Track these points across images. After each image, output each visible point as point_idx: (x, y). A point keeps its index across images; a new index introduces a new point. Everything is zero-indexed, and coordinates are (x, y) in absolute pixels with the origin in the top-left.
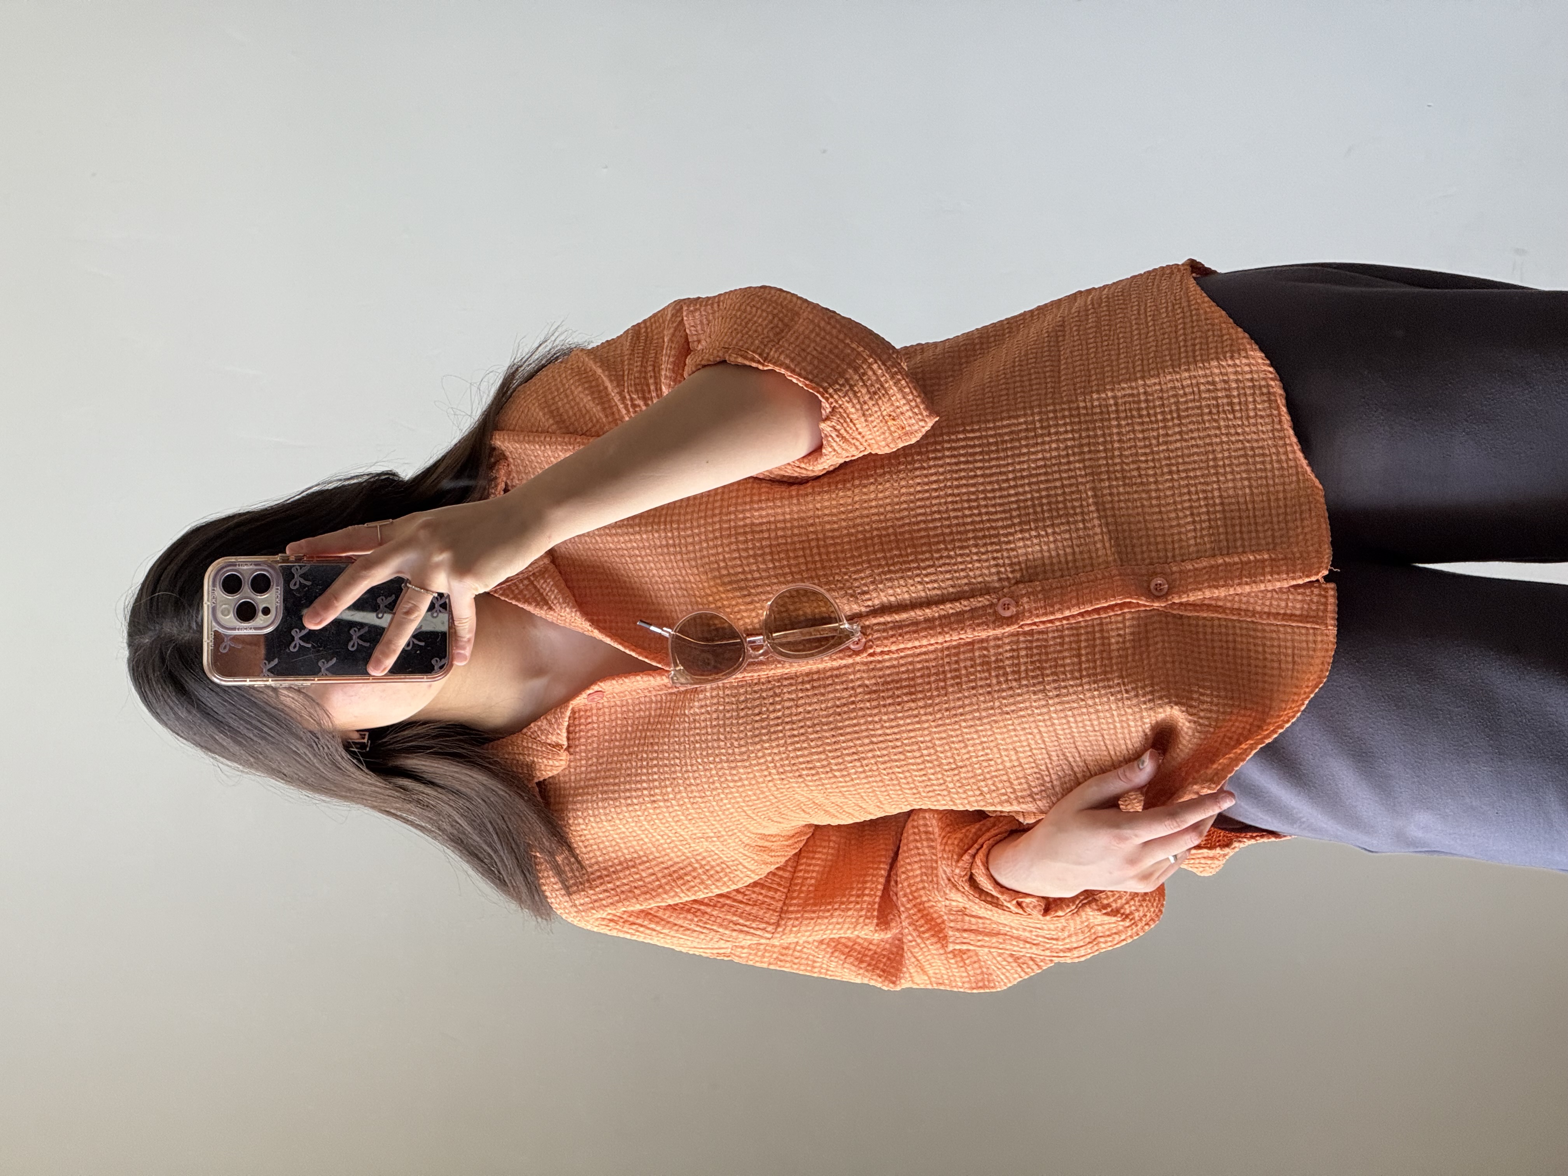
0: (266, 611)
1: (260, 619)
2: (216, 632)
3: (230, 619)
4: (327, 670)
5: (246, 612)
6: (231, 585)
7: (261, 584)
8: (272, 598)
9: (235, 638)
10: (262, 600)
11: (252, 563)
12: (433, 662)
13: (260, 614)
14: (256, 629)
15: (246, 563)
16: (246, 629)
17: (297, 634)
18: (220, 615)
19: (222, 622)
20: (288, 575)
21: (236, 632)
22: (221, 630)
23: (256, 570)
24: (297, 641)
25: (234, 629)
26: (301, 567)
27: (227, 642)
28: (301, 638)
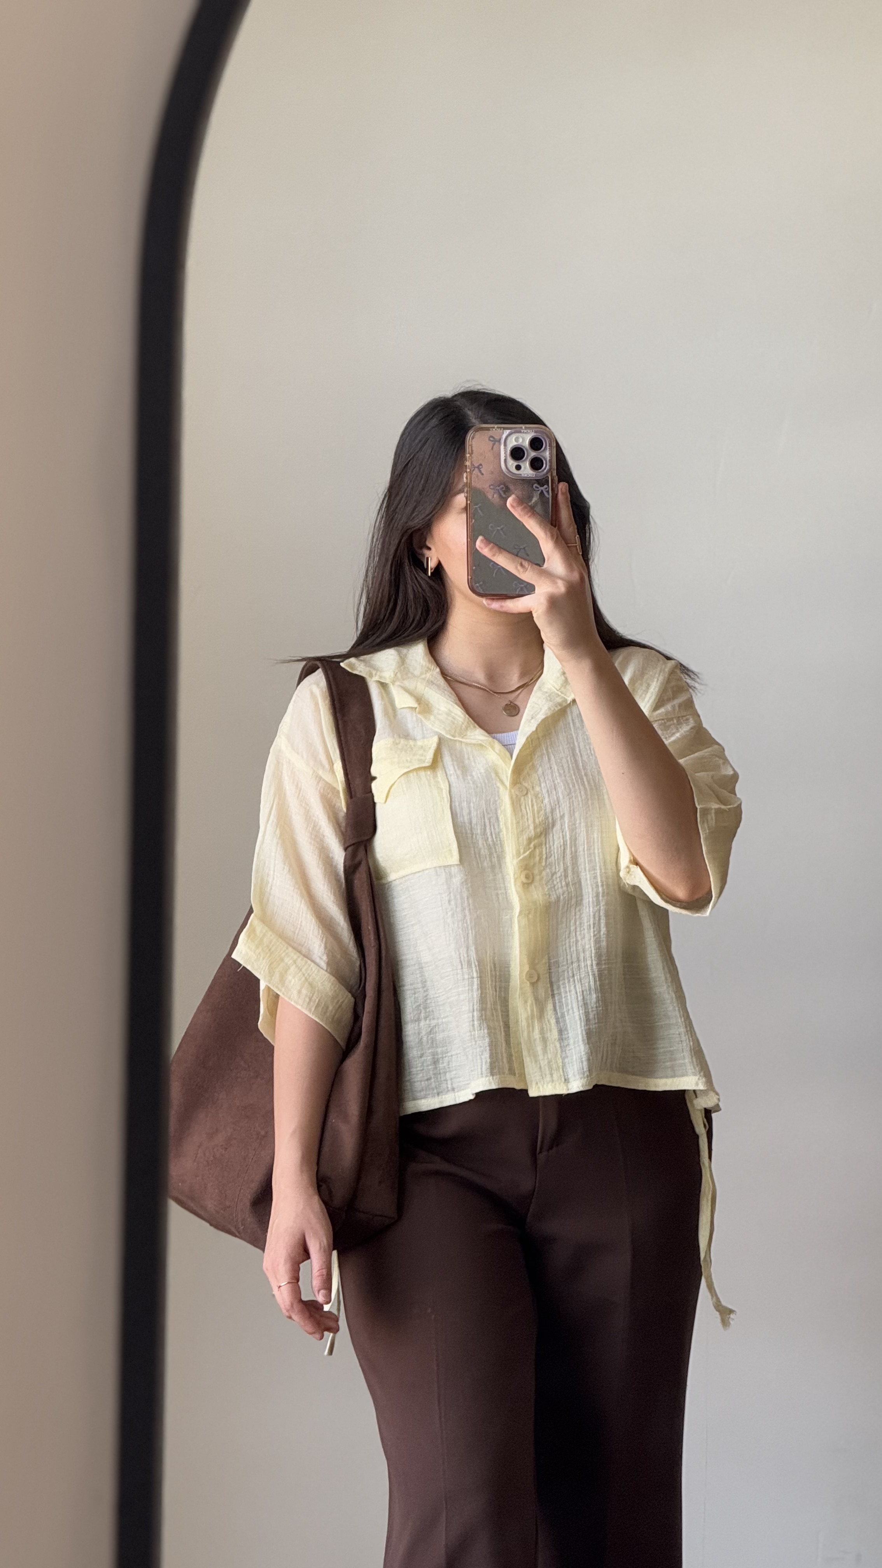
0: (518, 468)
1: (512, 464)
3: (512, 443)
5: (517, 453)
6: (536, 444)
7: (536, 464)
8: (526, 471)
10: (525, 465)
13: (515, 464)
14: (505, 461)
15: (551, 454)
16: (505, 454)
18: (515, 435)
19: (509, 438)
20: (542, 482)
21: (502, 447)
22: (505, 436)
23: (546, 460)
25: (505, 445)
26: (548, 492)
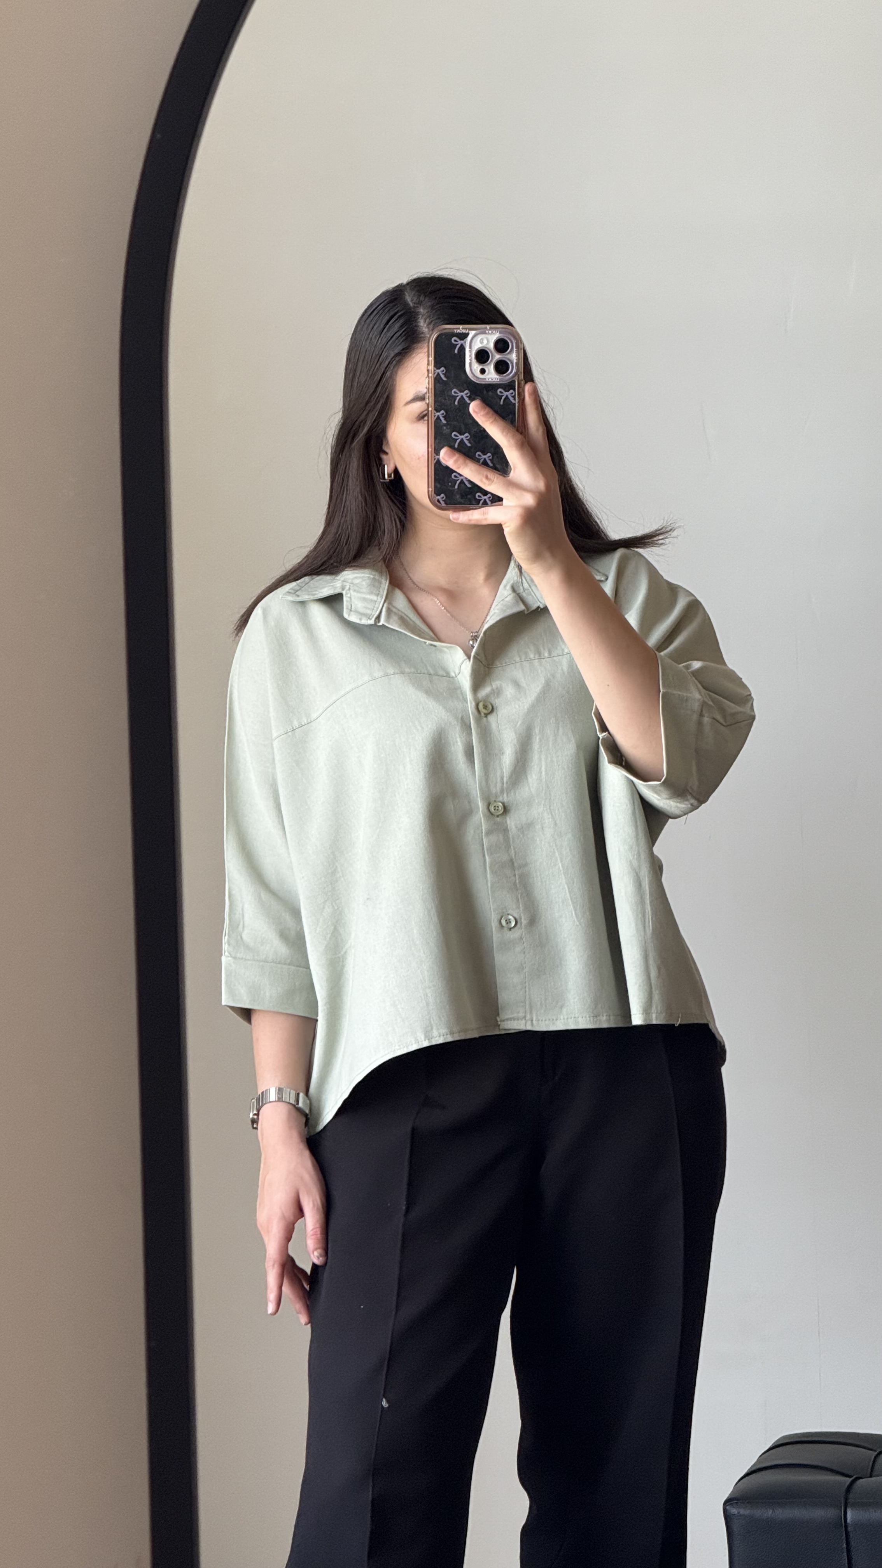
0: (483, 371)
1: (477, 367)
2: (467, 335)
3: (477, 345)
4: (438, 416)
5: (482, 356)
6: (501, 346)
7: (501, 367)
8: (491, 376)
9: (462, 348)
10: (490, 368)
11: (518, 359)
12: (442, 495)
13: (480, 367)
14: (470, 364)
16: (469, 357)
17: (465, 394)
18: (480, 337)
19: (475, 340)
20: (509, 386)
21: (467, 349)
22: (469, 338)
23: (512, 363)
24: (460, 394)
25: (470, 347)
26: (514, 397)
27: (460, 342)
28: (462, 397)
